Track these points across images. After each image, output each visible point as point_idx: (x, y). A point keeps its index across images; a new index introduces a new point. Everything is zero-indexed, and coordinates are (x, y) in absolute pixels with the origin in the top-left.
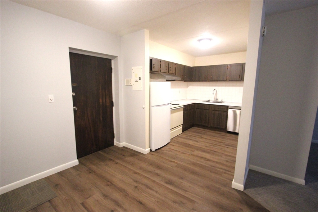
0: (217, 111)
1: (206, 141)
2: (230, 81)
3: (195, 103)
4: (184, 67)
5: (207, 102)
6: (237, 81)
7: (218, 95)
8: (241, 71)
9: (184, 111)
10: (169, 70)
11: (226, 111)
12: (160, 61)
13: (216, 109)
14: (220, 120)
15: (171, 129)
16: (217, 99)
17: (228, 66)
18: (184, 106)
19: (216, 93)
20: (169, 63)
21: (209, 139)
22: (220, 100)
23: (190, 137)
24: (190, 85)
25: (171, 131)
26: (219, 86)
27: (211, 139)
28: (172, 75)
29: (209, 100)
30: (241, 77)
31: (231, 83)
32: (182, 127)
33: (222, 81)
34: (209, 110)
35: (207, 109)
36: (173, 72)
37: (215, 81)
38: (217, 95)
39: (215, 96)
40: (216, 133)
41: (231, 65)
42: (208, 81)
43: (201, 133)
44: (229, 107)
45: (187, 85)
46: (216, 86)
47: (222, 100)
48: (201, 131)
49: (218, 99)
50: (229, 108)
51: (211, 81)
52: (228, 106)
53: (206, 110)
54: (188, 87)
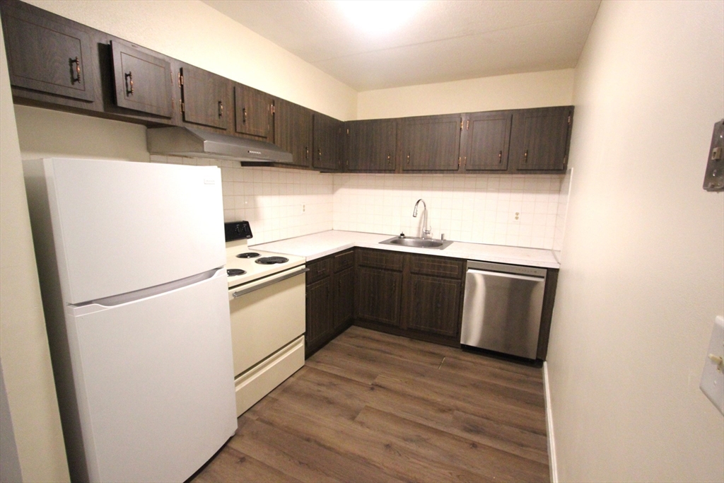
0: (427, 275)
1: (390, 409)
2: (469, 171)
3: (355, 248)
4: (314, 116)
5: (395, 242)
6: (493, 171)
7: (429, 220)
8: (507, 139)
9: (308, 283)
10: (239, 119)
11: (457, 279)
12: (181, 70)
13: (425, 271)
14: (439, 305)
15: (236, 378)
16: (427, 232)
17: (463, 119)
18: (307, 264)
19: (425, 212)
20: (238, 91)
21: (403, 395)
22: (435, 236)
23: (331, 386)
24: (342, 186)
25: (237, 384)
26: (432, 189)
27: (409, 390)
28: (251, 140)
29: (402, 235)
30: (505, 161)
31: (472, 179)
32: (302, 345)
33: (442, 171)
34: (400, 272)
35: (396, 266)
36: (262, 132)
37: (419, 171)
38: (426, 218)
39: (420, 223)
40: (424, 353)
41: (473, 117)
42: (399, 173)
43: (372, 360)
44: (469, 264)
45: (333, 184)
46: (422, 188)
47: (442, 235)
48: (375, 345)
49: (431, 232)
50: (468, 266)
51: (406, 171)
52: (465, 260)
53: (392, 270)
54: (337, 189)
